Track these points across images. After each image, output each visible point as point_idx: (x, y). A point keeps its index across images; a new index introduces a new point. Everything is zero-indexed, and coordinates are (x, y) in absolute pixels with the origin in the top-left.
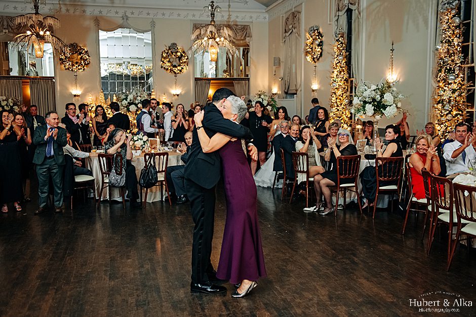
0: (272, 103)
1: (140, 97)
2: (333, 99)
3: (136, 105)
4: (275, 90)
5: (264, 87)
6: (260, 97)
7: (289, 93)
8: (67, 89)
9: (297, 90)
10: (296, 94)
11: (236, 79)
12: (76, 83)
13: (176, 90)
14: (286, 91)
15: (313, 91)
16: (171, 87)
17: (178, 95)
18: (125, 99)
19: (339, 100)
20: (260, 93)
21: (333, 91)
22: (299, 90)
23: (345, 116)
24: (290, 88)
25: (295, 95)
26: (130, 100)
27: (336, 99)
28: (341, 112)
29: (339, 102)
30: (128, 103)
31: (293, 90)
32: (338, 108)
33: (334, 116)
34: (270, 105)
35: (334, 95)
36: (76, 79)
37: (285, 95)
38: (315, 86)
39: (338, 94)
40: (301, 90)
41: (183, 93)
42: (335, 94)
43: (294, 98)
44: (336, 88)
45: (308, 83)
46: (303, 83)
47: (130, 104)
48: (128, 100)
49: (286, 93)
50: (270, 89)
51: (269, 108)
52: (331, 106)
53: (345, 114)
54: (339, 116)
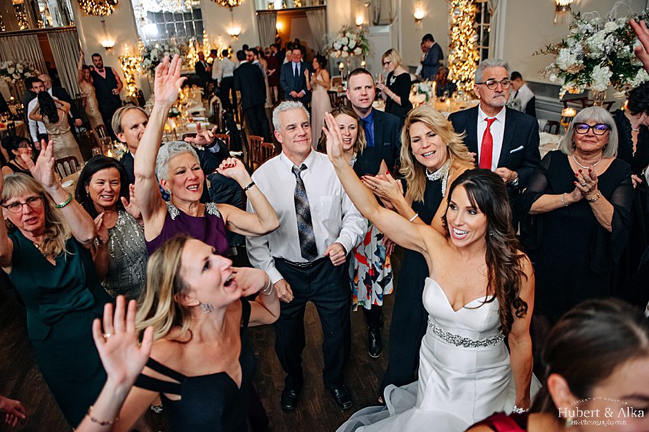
0: (362, 42)
1: (169, 51)
2: (455, 34)
4: (361, 19)
5: (345, 16)
6: (345, 36)
7: (379, 24)
8: (95, 40)
9: (392, 20)
10: (391, 25)
11: (309, 8)
12: (105, 31)
13: (235, 29)
14: (376, 20)
15: (417, 20)
16: (227, 26)
17: (237, 36)
19: (463, 36)
20: (344, 29)
21: (454, 22)
22: (395, 19)
23: (471, 60)
24: (381, 17)
25: (390, 27)
26: (155, 59)
27: (460, 33)
28: (466, 55)
30: (153, 63)
31: (386, 19)
32: (461, 48)
33: (456, 60)
34: (359, 47)
35: (455, 28)
36: (104, 25)
38: (420, 12)
39: (461, 27)
40: (398, 20)
41: (243, 32)
42: (457, 26)
44: (459, 17)
45: (408, 9)
46: (400, 9)
48: (152, 58)
49: (377, 24)
50: (353, 20)
51: (358, 51)
52: (450, 46)
53: (473, 56)
54: (464, 60)
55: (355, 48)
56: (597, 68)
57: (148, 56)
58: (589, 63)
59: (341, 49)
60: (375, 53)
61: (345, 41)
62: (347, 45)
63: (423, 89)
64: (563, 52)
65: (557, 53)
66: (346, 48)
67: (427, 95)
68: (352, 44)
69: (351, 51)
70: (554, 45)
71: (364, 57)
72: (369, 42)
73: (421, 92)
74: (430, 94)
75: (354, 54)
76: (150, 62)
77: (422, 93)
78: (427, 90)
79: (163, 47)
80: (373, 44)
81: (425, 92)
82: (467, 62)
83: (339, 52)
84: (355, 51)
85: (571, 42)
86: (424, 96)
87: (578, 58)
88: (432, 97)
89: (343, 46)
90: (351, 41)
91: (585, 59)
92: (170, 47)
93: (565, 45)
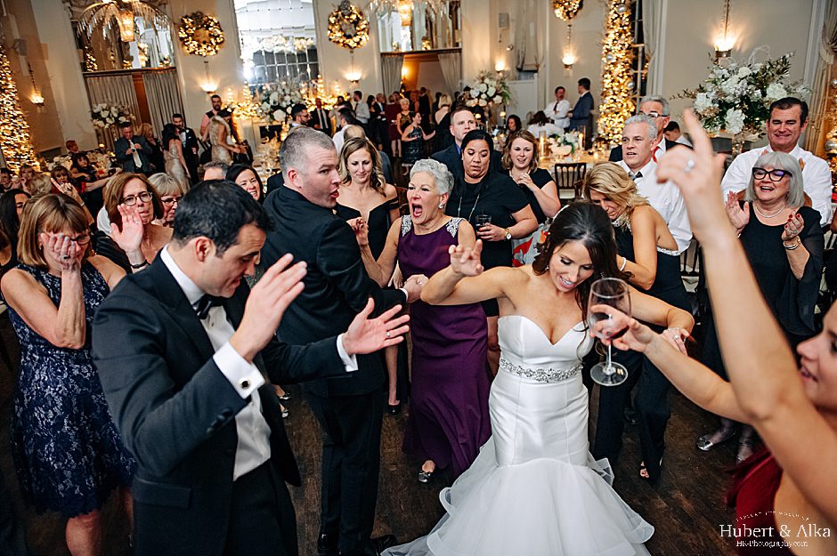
0: (503, 90)
1: (290, 95)
2: (607, 81)
3: (284, 110)
4: (501, 65)
5: (483, 61)
6: (483, 83)
7: (524, 70)
8: (196, 83)
9: (538, 66)
10: (536, 71)
11: (441, 51)
12: (207, 73)
13: (354, 74)
14: (519, 67)
15: (567, 66)
16: (346, 70)
17: (357, 81)
18: (265, 100)
19: (617, 84)
20: (482, 75)
21: (607, 68)
22: (542, 66)
23: (625, 111)
24: (526, 63)
25: (536, 74)
26: (274, 103)
27: (613, 81)
28: (619, 105)
29: (617, 86)
30: (272, 107)
31: (532, 65)
32: (615, 97)
33: (608, 111)
34: (500, 95)
35: (608, 76)
36: (207, 67)
37: (517, 74)
38: (569, 58)
39: (615, 74)
40: (545, 66)
41: (364, 77)
42: (610, 73)
43: (533, 77)
44: (612, 63)
45: (556, 54)
46: (548, 54)
47: (275, 108)
48: (271, 102)
49: (520, 70)
50: (493, 65)
51: (498, 99)
52: (602, 95)
53: (627, 107)
54: (617, 111)
55: (494, 96)
56: (730, 111)
57: (267, 101)
58: (724, 106)
59: (479, 97)
60: (517, 103)
61: (483, 88)
62: (486, 93)
63: (569, 140)
64: (700, 96)
65: (694, 97)
66: (484, 96)
67: (573, 146)
68: (491, 92)
69: (489, 99)
70: (692, 90)
71: (505, 107)
72: (511, 91)
73: (566, 143)
74: (576, 145)
75: (493, 102)
76: (269, 106)
77: (568, 144)
78: (573, 141)
79: (284, 90)
80: (516, 92)
81: (570, 144)
82: (621, 113)
83: (476, 100)
84: (494, 99)
85: (709, 87)
86: (569, 147)
87: (713, 102)
88: (579, 149)
89: (481, 93)
90: (490, 88)
91: (720, 102)
92: (291, 91)
93: (702, 90)
